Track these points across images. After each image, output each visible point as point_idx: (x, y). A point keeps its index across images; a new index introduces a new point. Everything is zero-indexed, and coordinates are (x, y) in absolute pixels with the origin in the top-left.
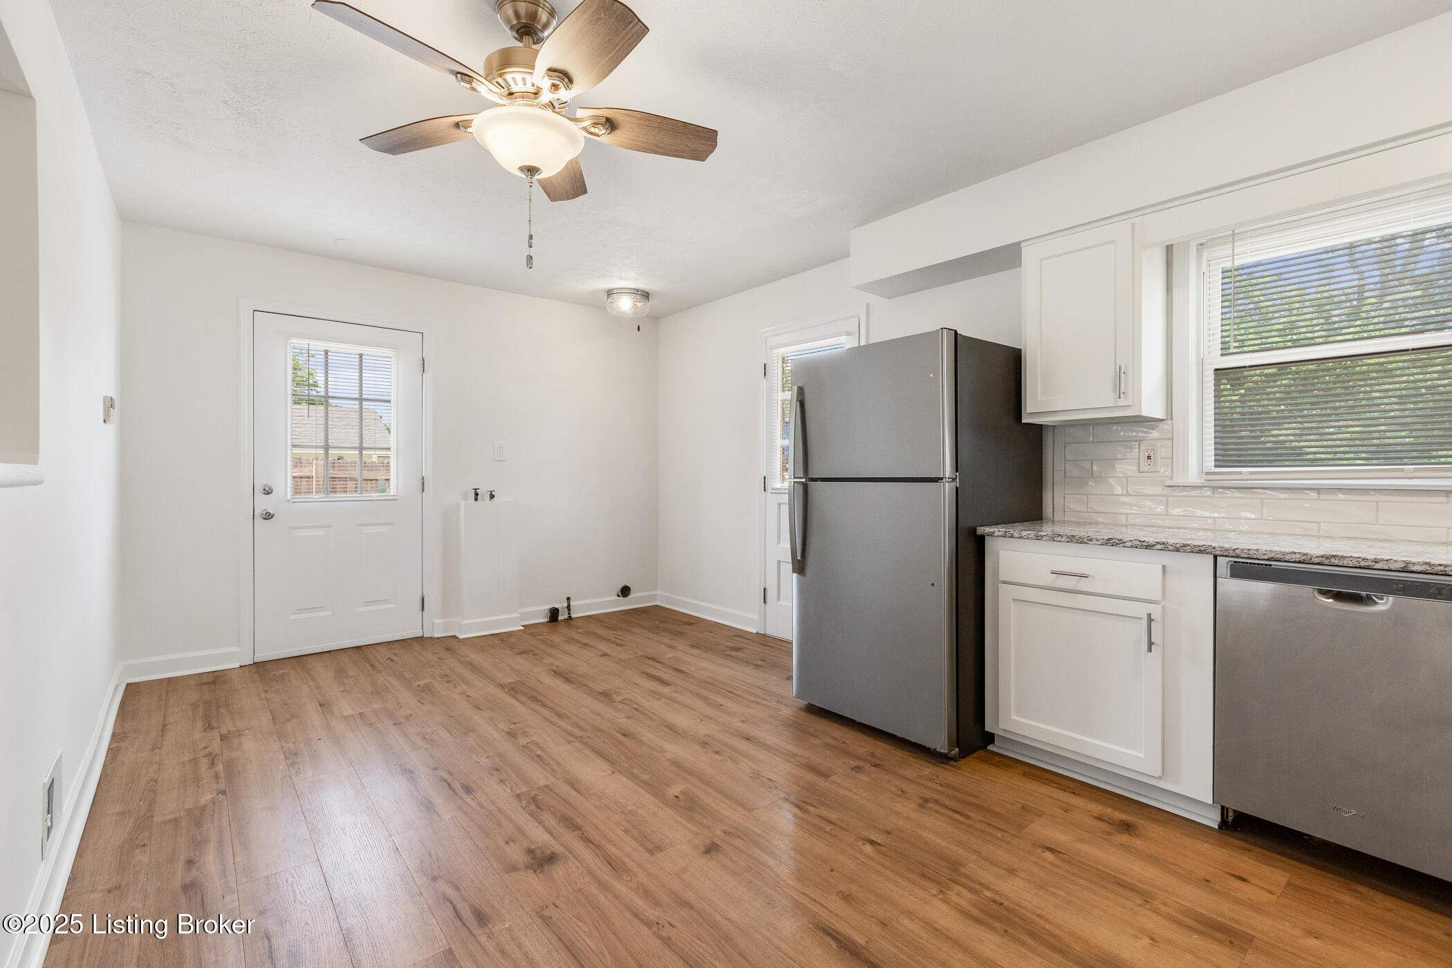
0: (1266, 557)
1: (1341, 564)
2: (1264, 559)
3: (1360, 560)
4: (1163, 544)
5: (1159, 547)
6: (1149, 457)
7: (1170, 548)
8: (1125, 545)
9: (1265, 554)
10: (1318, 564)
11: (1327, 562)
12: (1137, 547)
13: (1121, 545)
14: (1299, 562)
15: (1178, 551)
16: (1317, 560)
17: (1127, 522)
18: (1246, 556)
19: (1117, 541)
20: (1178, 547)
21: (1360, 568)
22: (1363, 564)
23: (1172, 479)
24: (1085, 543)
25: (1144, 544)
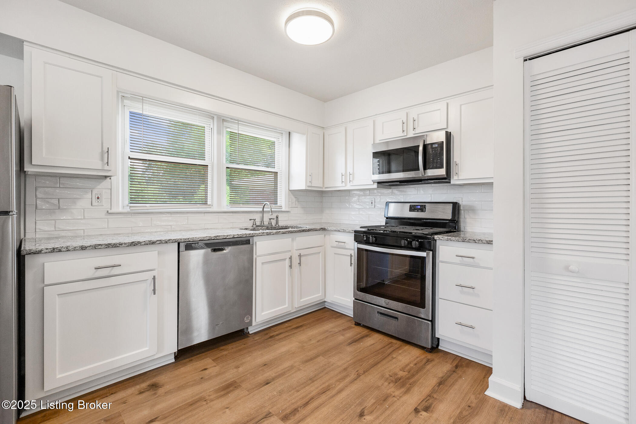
0: (199, 240)
1: (219, 238)
2: (198, 241)
3: (224, 236)
4: (160, 240)
5: (158, 242)
6: (98, 198)
7: (163, 242)
8: (141, 244)
9: (198, 239)
10: (213, 240)
11: (216, 238)
12: (147, 244)
13: (139, 245)
14: (208, 240)
15: (167, 243)
16: (213, 238)
17: (84, 234)
18: (192, 241)
19: (137, 243)
20: (167, 241)
21: (224, 239)
22: (224, 237)
23: (111, 209)
24: (118, 247)
25: (151, 242)
